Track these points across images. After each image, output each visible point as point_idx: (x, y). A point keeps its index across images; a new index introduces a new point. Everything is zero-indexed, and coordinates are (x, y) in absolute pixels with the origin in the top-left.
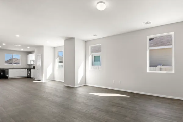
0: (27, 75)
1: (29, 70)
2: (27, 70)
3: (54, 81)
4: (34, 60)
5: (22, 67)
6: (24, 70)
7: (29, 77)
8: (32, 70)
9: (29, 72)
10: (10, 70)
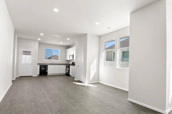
0: (66, 72)
1: (68, 66)
2: (66, 66)
3: (98, 83)
4: (73, 55)
5: (61, 63)
6: (63, 66)
7: (68, 74)
8: (71, 67)
9: (68, 69)
10: (49, 66)
